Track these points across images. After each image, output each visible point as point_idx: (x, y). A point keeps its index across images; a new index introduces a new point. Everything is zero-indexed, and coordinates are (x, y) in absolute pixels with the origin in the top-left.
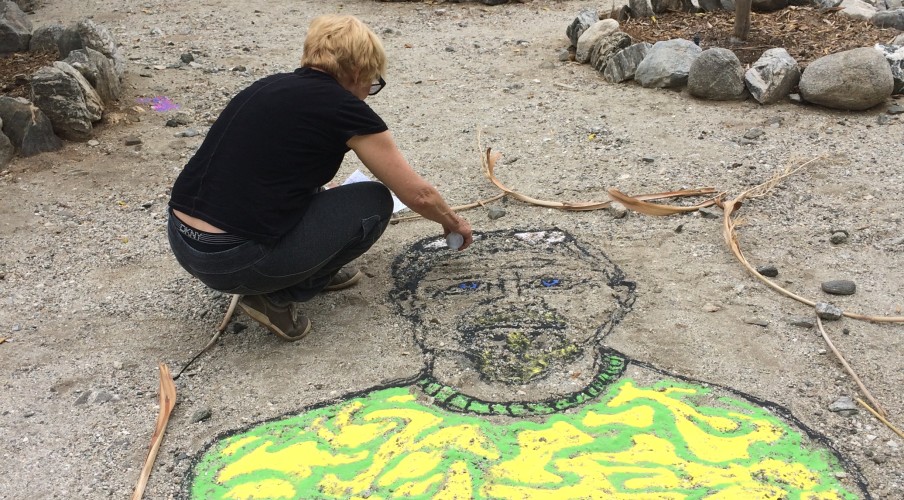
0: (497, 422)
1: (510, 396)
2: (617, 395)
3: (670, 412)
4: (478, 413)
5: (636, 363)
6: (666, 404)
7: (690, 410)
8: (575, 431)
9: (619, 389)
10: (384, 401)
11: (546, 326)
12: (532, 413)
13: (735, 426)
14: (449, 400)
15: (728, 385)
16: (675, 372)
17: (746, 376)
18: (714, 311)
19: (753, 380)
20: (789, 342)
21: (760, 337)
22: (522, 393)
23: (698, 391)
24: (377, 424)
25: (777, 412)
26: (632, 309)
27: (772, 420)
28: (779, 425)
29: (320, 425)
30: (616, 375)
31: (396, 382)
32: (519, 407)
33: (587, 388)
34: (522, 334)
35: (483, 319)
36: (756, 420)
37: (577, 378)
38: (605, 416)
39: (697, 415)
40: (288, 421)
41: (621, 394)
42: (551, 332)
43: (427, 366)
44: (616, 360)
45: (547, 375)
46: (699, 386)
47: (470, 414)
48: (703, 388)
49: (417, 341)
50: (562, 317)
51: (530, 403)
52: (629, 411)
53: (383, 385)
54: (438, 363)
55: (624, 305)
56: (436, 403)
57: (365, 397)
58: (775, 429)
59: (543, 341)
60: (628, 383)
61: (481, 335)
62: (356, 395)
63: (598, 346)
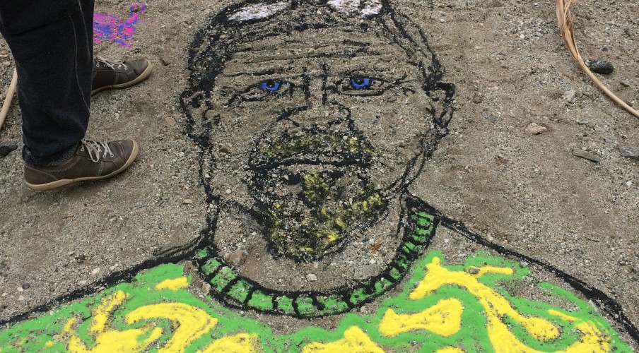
0: (280, 328)
1: (299, 283)
2: (422, 279)
3: (481, 309)
4: (259, 311)
5: (447, 222)
6: (476, 294)
7: (503, 306)
8: (365, 338)
9: (426, 269)
10: (153, 288)
11: (349, 161)
12: (322, 313)
13: (555, 333)
14: (227, 289)
15: (550, 262)
16: (491, 239)
17: (572, 246)
18: (539, 133)
19: (580, 254)
20: (622, 187)
21: (590, 178)
22: (312, 277)
23: (515, 272)
24: (139, 332)
25: (605, 310)
26: (448, 131)
27: (600, 324)
28: (607, 331)
29: (72, 332)
30: (422, 244)
31: (169, 255)
32: (307, 302)
33: (388, 270)
34: (320, 175)
35: (280, 147)
36: (580, 322)
37: (377, 252)
38: (406, 316)
39: (513, 314)
40: (36, 322)
41: (427, 278)
42: (353, 172)
43: (209, 224)
44: (424, 218)
45: (343, 245)
46: (517, 264)
47: (250, 312)
48: (522, 267)
49: (203, 181)
50: (368, 145)
51: (320, 294)
52: (434, 308)
53: (155, 258)
54: (221, 222)
55: (439, 124)
56: (212, 293)
57: (130, 282)
58: (602, 338)
59: (343, 187)
60: (436, 259)
61: (274, 175)
62: (122, 277)
63: (405, 196)
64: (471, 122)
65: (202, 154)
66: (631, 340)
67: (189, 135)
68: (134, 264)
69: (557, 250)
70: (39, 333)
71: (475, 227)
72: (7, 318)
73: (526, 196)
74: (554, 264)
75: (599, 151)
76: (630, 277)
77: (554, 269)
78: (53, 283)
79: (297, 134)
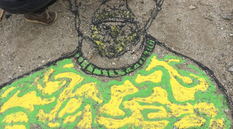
0: (104, 81)
1: (109, 66)
2: (150, 64)
3: (168, 74)
4: (97, 75)
6: (167, 69)
7: (175, 73)
8: (131, 84)
9: (151, 60)
10: (62, 67)
12: (117, 76)
13: (192, 81)
14: (86, 68)
15: (192, 57)
16: (173, 49)
17: (200, 52)
18: (193, 9)
19: (202, 54)
20: (219, 30)
21: (209, 26)
22: (114, 63)
23: (180, 61)
24: (59, 82)
25: (208, 74)
26: (161, 8)
27: (206, 78)
28: (208, 81)
29: (38, 82)
30: (150, 52)
31: (67, 55)
32: (112, 72)
33: (139, 61)
34: (117, 26)
35: (102, 15)
36: (200, 78)
37: (135, 55)
38: (144, 77)
39: (178, 75)
40: (26, 78)
41: (151, 63)
42: (128, 25)
43: (79, 45)
44: (152, 42)
45: (124, 52)
46: (181, 58)
47: (94, 76)
48: (183, 59)
49: (76, 28)
50: (133, 15)
51: (117, 69)
52: (153, 74)
53: (62, 57)
54: (83, 44)
55: (158, 6)
56: (82, 69)
57: (55, 65)
58: (206, 83)
59: (124, 31)
60: (155, 57)
61: (101, 27)
62: (52, 64)
63: (145, 34)
64: (169, 5)
65: (75, 18)
66: (215, 84)
67: (71, 11)
68: (55, 59)
69: (195, 53)
70: (27, 82)
71: (168, 45)
72: (16, 77)
73: (186, 34)
74: (193, 58)
75: (213, 16)
76: (218, 62)
77: (193, 60)
78: (30, 65)
79: (108, 10)
